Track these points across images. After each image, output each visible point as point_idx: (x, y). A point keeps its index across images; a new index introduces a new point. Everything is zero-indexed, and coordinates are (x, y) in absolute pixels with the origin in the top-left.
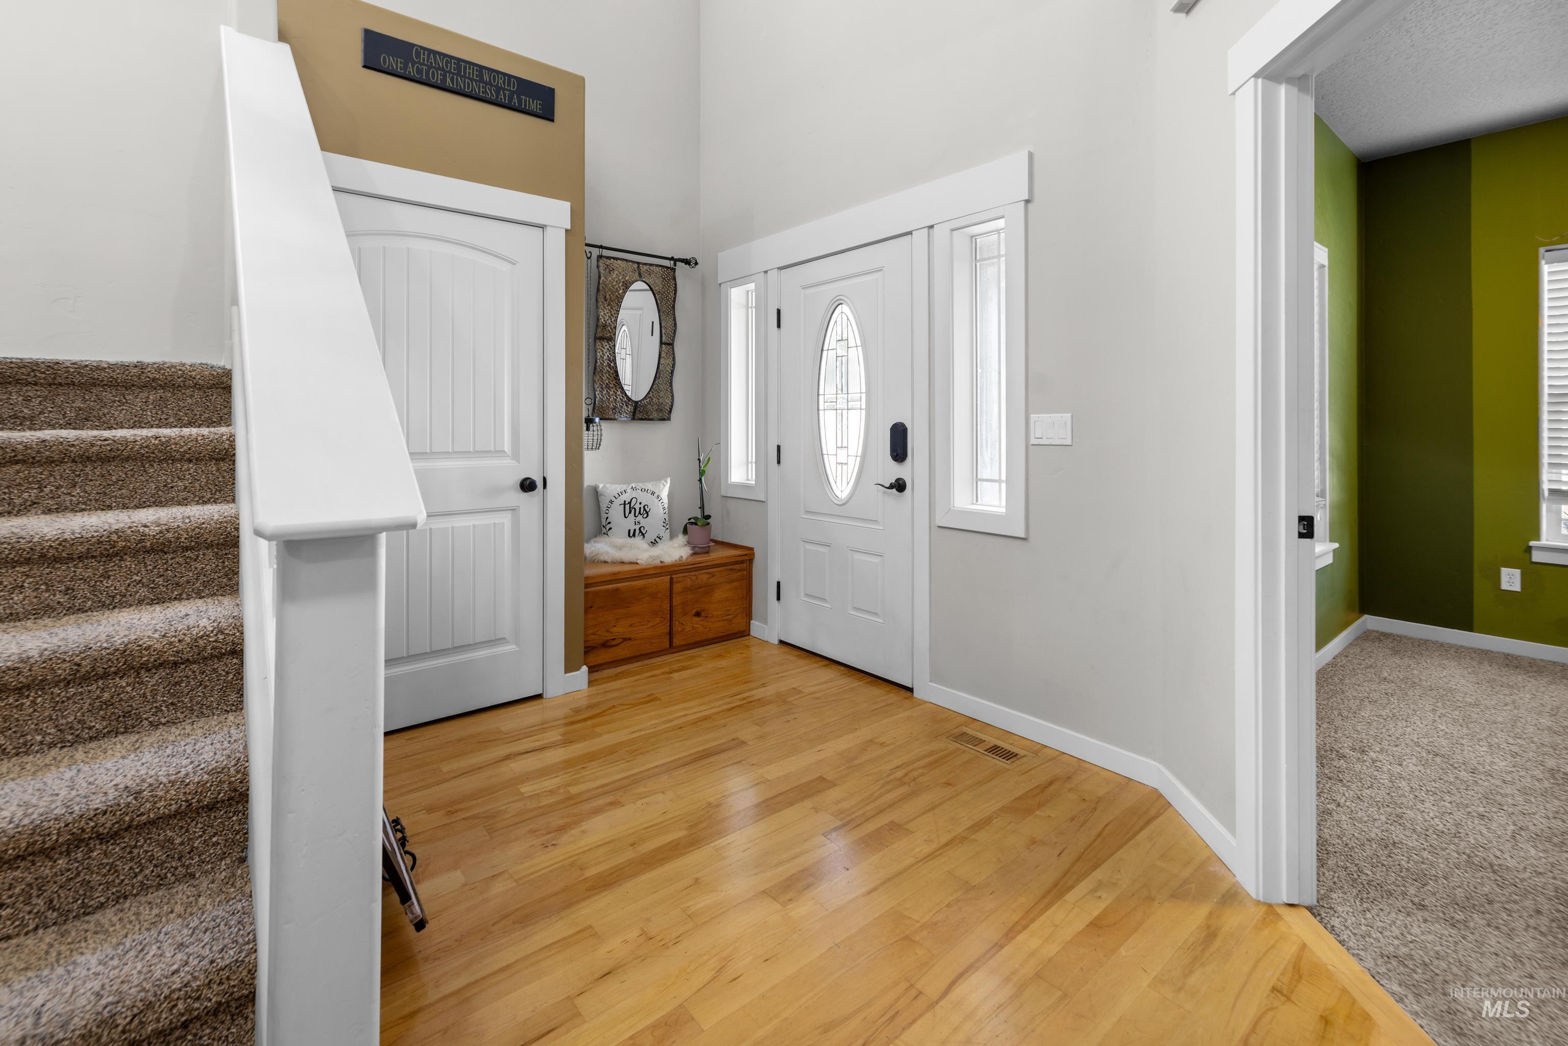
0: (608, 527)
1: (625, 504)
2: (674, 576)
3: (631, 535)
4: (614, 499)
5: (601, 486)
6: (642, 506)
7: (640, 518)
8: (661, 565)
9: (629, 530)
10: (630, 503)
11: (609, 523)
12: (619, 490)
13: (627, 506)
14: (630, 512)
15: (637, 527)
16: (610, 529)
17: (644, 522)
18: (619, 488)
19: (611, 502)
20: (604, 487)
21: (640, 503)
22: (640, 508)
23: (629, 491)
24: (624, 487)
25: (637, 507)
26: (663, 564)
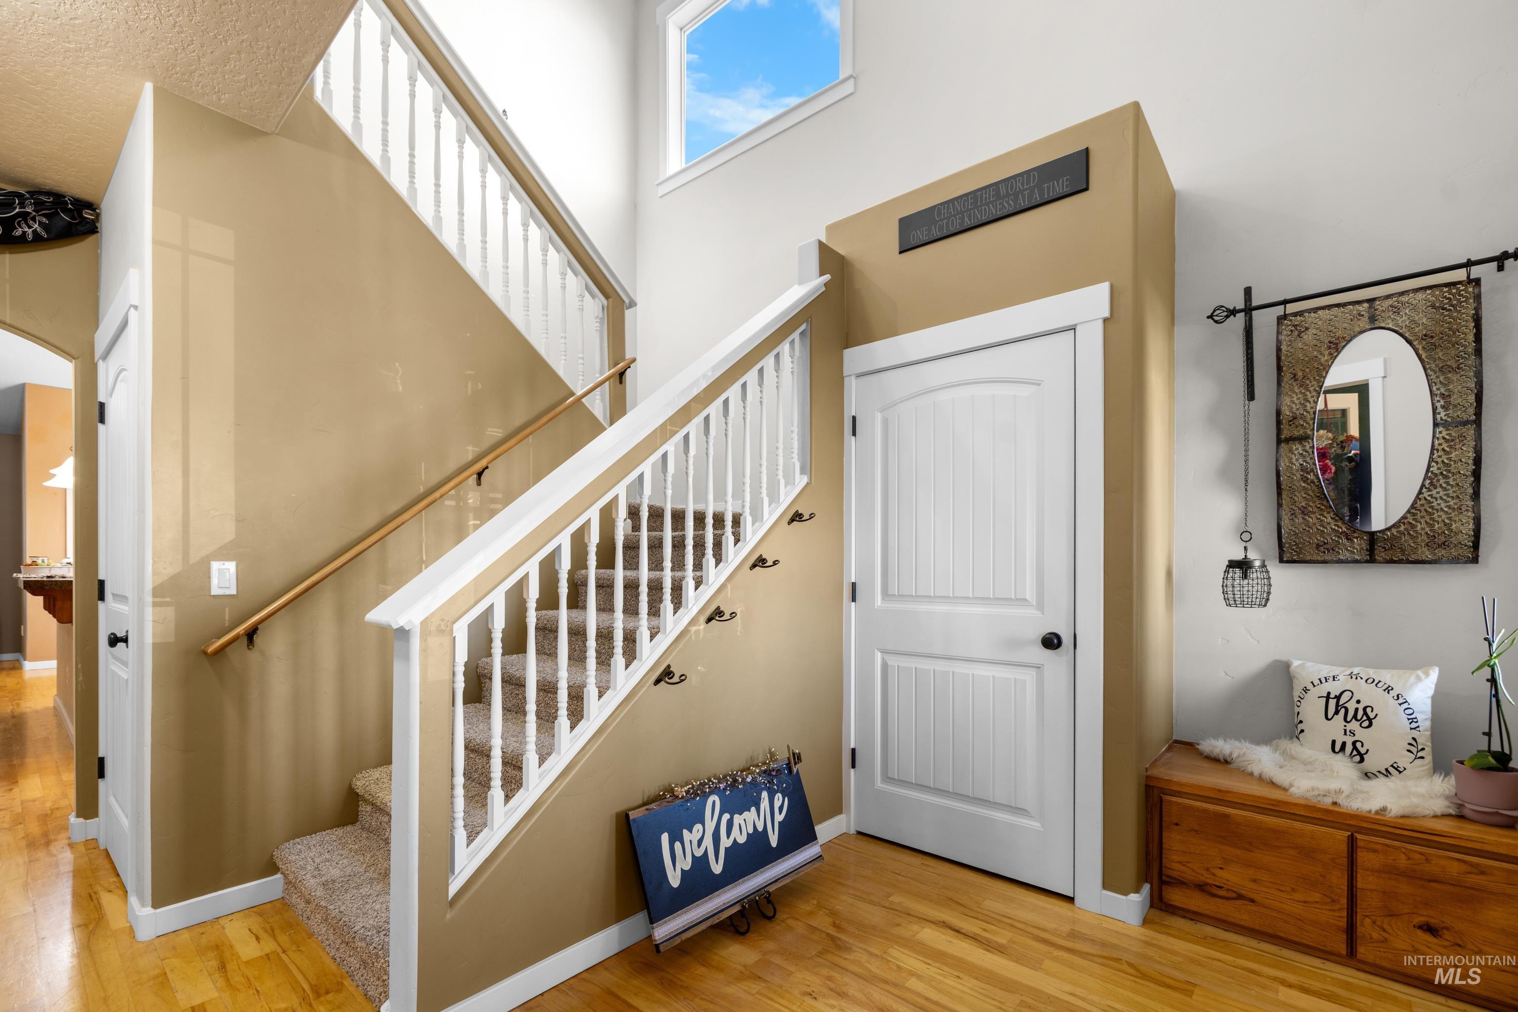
0: (1300, 727)
1: (1328, 697)
2: (1358, 836)
3: (1337, 749)
4: (1310, 686)
5: (1296, 663)
6: (1361, 707)
7: (1354, 725)
8: (1331, 808)
9: (1334, 742)
10: (1338, 698)
11: (1301, 722)
12: (1322, 676)
13: (1332, 703)
14: (1337, 712)
15: (1349, 740)
16: (1302, 731)
17: (1361, 734)
18: (1326, 670)
19: (1306, 690)
20: (1301, 666)
21: (1358, 702)
22: (1357, 710)
23: (1341, 677)
24: (1335, 670)
25: (1352, 706)
26: (1337, 809)
